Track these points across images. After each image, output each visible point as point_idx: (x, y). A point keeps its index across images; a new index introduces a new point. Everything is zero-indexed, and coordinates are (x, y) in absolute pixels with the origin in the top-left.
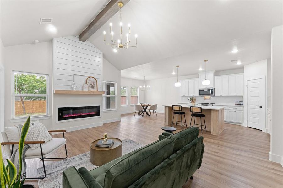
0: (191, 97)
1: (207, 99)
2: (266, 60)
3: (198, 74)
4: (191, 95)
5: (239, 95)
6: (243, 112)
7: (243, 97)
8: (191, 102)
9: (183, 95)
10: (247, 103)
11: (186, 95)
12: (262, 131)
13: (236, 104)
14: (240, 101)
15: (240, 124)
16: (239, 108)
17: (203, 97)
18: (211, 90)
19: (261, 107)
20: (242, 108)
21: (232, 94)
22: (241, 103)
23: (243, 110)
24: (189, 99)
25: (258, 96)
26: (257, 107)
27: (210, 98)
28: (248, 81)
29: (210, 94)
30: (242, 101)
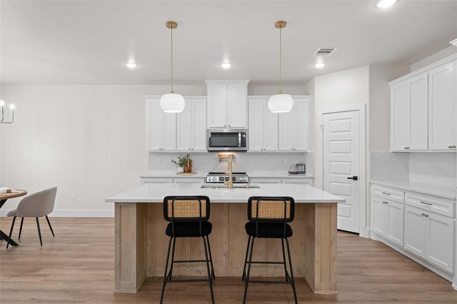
0: (182, 154)
1: (224, 161)
2: (368, 66)
3: (205, 84)
4: (184, 148)
5: (300, 148)
7: (306, 153)
8: (181, 169)
9: (156, 148)
10: (323, 169)
12: (358, 234)
13: (291, 173)
17: (216, 155)
18: (240, 135)
19: (355, 178)
21: (286, 147)
22: (301, 169)
24: (178, 161)
25: (349, 153)
26: (348, 178)
27: (233, 158)
28: (324, 115)
29: (238, 147)
30: (302, 165)
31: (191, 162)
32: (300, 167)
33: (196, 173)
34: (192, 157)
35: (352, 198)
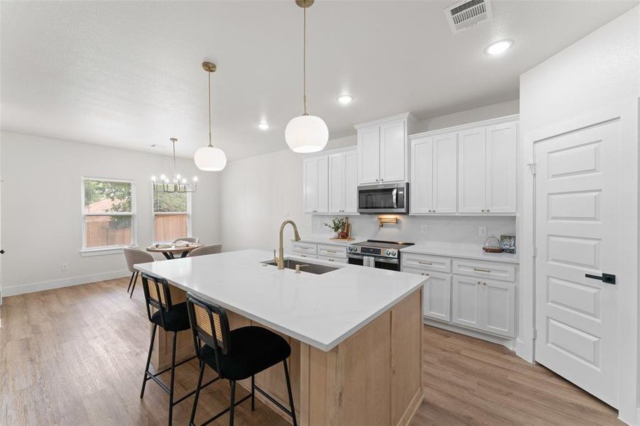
0: (336, 216)
1: (387, 227)
4: (335, 210)
5: (496, 209)
6: (516, 288)
7: (514, 218)
8: (335, 234)
10: (535, 249)
11: (322, 210)
12: (616, 411)
13: (486, 250)
14: (503, 237)
15: (504, 339)
16: (499, 266)
17: (376, 218)
18: (395, 192)
19: (609, 279)
20: (511, 269)
21: (473, 207)
22: (506, 246)
23: (516, 280)
24: (332, 224)
25: (594, 219)
26: (587, 276)
27: (397, 223)
28: (538, 144)
29: (393, 208)
30: (510, 237)
31: (348, 225)
32: (506, 242)
33: (354, 239)
34: (350, 221)
35: (599, 321)
